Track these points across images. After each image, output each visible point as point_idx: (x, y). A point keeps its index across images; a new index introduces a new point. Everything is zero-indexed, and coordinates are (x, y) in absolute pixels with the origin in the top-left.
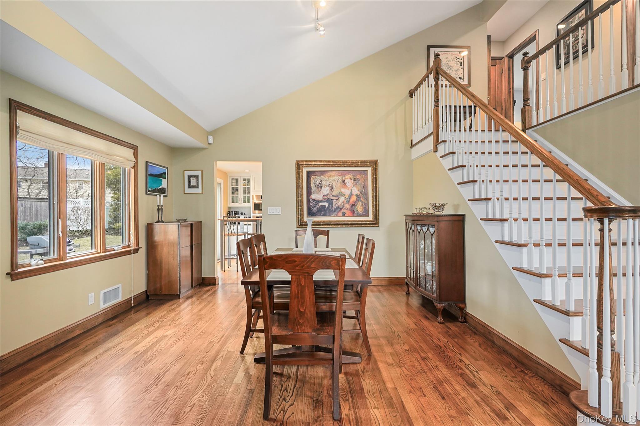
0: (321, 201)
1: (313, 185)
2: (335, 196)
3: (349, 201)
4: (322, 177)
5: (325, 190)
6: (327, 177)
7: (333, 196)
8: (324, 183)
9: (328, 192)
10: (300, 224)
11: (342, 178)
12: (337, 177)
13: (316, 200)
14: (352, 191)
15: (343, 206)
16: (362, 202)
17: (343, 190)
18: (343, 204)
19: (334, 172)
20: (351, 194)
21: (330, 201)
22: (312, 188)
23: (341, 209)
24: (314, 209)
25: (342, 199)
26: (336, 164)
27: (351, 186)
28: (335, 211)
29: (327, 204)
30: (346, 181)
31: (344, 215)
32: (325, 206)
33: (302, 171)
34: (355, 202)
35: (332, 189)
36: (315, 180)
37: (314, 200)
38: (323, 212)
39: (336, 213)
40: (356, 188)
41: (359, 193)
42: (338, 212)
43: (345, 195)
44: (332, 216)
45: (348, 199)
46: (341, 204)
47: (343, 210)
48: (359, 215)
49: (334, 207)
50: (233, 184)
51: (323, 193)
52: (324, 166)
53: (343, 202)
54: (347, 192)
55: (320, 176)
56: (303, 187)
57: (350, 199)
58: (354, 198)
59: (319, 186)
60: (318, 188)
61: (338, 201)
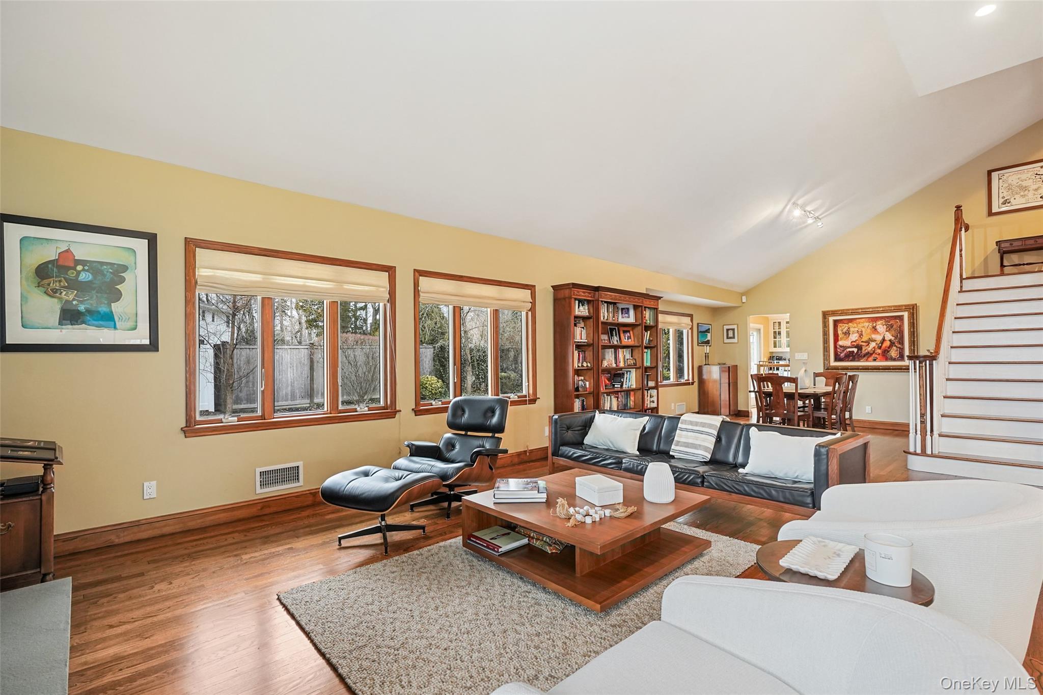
0: (849, 347)
1: (840, 332)
2: (865, 342)
3: (881, 347)
4: (850, 324)
5: (854, 337)
6: (855, 324)
7: (862, 342)
8: (852, 329)
9: (857, 338)
10: (826, 368)
11: (873, 324)
12: (867, 324)
13: (843, 347)
14: (884, 337)
15: (874, 352)
16: (897, 347)
17: (874, 336)
18: (873, 349)
19: (863, 319)
20: (884, 340)
21: (859, 348)
22: (839, 335)
23: (872, 354)
24: (842, 355)
25: (873, 345)
26: (864, 311)
27: (883, 332)
28: (864, 356)
29: (855, 350)
30: (877, 327)
31: (875, 360)
32: (853, 352)
33: (828, 320)
34: (889, 348)
35: (861, 335)
36: (843, 328)
37: (841, 346)
38: (851, 357)
39: (866, 358)
40: (890, 333)
41: (893, 338)
42: (868, 357)
43: (876, 341)
44: (861, 361)
45: (880, 345)
46: (872, 349)
47: (873, 356)
48: (894, 360)
49: (864, 352)
50: (775, 328)
51: (851, 339)
52: (852, 314)
53: (874, 348)
54: (879, 338)
55: (848, 323)
56: (829, 334)
57: (882, 343)
58: (887, 344)
59: (847, 333)
60: (845, 335)
61: (868, 347)
